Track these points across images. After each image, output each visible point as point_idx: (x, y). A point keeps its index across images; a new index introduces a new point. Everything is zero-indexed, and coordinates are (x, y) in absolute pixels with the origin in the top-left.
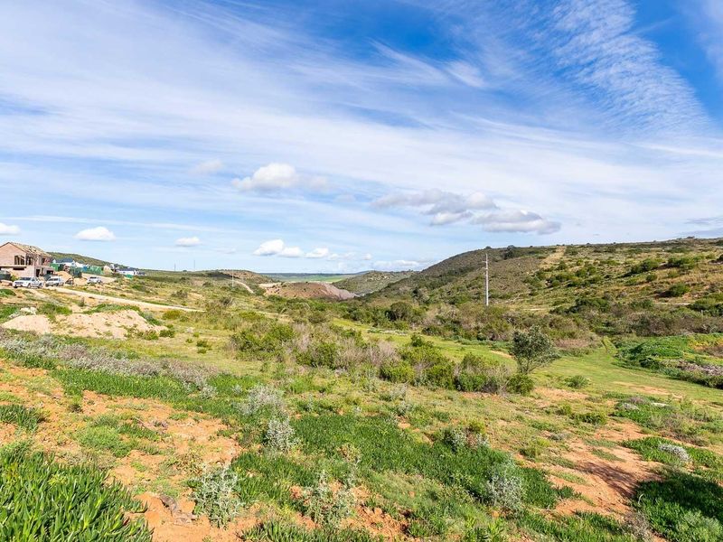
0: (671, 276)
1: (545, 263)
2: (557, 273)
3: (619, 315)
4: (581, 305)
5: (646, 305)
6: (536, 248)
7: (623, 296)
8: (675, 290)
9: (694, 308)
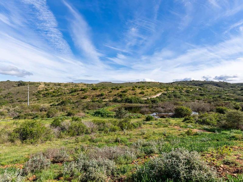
0: (83, 93)
4: (62, 103)
7: (72, 99)
8: (85, 97)
9: (92, 102)
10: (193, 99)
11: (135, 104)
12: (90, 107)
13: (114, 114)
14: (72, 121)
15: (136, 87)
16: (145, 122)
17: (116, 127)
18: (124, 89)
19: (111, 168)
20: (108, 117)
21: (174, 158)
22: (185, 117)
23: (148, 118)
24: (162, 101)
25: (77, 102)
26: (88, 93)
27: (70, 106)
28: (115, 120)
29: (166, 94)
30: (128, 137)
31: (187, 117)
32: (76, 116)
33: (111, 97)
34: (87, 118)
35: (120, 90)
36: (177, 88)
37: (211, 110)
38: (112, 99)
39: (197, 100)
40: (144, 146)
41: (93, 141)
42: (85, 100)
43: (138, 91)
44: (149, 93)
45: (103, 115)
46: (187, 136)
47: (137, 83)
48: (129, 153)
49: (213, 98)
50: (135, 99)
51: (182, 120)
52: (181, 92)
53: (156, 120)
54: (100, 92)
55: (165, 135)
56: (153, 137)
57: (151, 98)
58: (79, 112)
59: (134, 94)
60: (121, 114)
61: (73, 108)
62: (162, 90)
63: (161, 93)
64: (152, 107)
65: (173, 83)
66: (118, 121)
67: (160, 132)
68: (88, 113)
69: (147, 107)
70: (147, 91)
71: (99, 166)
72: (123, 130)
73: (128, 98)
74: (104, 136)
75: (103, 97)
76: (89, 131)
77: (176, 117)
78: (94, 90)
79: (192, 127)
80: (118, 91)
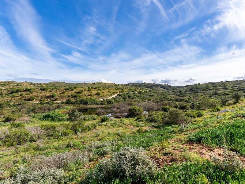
0: (28, 94)
7: (12, 101)
8: (31, 99)
9: (40, 104)
10: (144, 100)
11: (91, 105)
12: (38, 111)
13: (67, 116)
14: (12, 127)
15: (92, 88)
16: (100, 123)
17: (69, 131)
18: (79, 90)
19: (58, 177)
20: (60, 120)
21: (122, 157)
22: (137, 116)
23: (104, 119)
24: (117, 102)
25: (20, 104)
26: (35, 94)
27: (9, 110)
28: (67, 123)
29: (121, 96)
30: (82, 140)
31: (139, 116)
32: (17, 122)
33: (64, 98)
34: (32, 123)
35: (75, 91)
36: (131, 90)
37: (158, 110)
38: (64, 101)
39: (148, 100)
40: (97, 148)
41: (40, 150)
42: (31, 103)
43: (94, 92)
44: (104, 94)
45: (54, 119)
46: (138, 134)
47: (92, 83)
48: (81, 157)
49: (160, 98)
50: (91, 101)
51: (135, 119)
52: (135, 93)
53: (111, 120)
54: (51, 93)
55: (119, 135)
56: (108, 137)
57: (107, 99)
58: (22, 116)
59: (90, 96)
60: (74, 117)
61: (14, 111)
62: (117, 91)
63: (117, 94)
64: (108, 108)
65: (127, 84)
66: (71, 124)
67: (115, 132)
68: (34, 117)
69: (102, 108)
70: (103, 92)
71: (42, 177)
72: (76, 133)
73: (83, 100)
74: (54, 141)
75: (54, 98)
76: (35, 138)
77: (130, 117)
78: (43, 90)
79: (143, 125)
80: (72, 91)
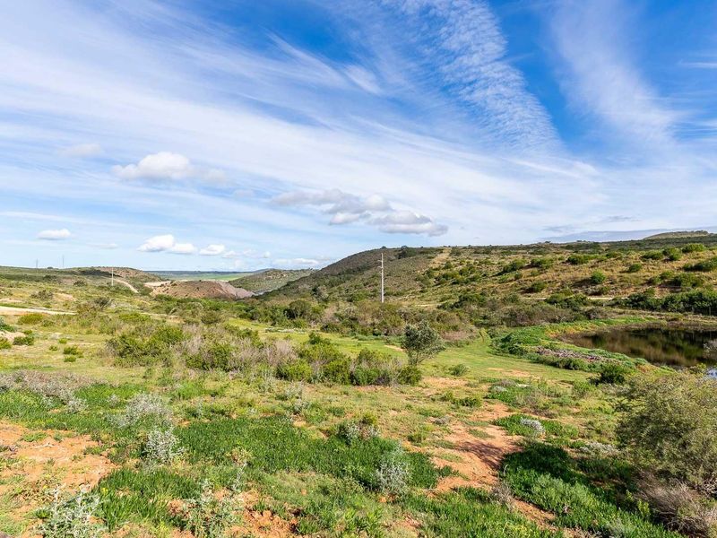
0: (533, 275)
1: (434, 263)
2: (444, 272)
3: (493, 309)
4: (464, 300)
5: (514, 300)
6: (425, 249)
8: (537, 287)
9: (548, 302)
18: (706, 256)
54: (593, 270)
75: (598, 286)
78: (574, 262)
